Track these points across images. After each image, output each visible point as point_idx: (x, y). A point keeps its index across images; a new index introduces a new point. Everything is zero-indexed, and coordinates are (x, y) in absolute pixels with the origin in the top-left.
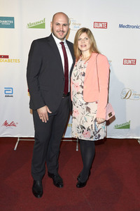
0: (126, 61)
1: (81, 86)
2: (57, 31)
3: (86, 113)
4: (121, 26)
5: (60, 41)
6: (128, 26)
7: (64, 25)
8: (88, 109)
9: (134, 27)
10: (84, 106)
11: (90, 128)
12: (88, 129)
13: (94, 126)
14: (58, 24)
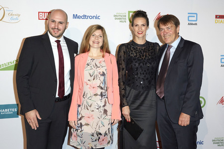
1: (99, 87)
2: (52, 29)
3: (103, 116)
5: (56, 39)
7: (61, 23)
8: (105, 111)
9: (93, 17)
10: (102, 109)
11: (107, 132)
12: (106, 134)
13: (110, 130)
14: (54, 21)
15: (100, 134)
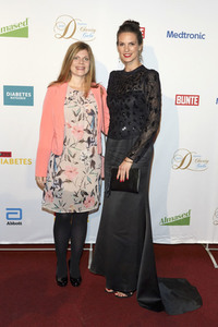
0: (180, 100)
1: (86, 130)
3: (90, 170)
4: (170, 34)
6: (184, 35)
9: (194, 36)
10: (89, 160)
11: (95, 191)
12: (93, 194)
13: (98, 187)
15: (86, 194)
